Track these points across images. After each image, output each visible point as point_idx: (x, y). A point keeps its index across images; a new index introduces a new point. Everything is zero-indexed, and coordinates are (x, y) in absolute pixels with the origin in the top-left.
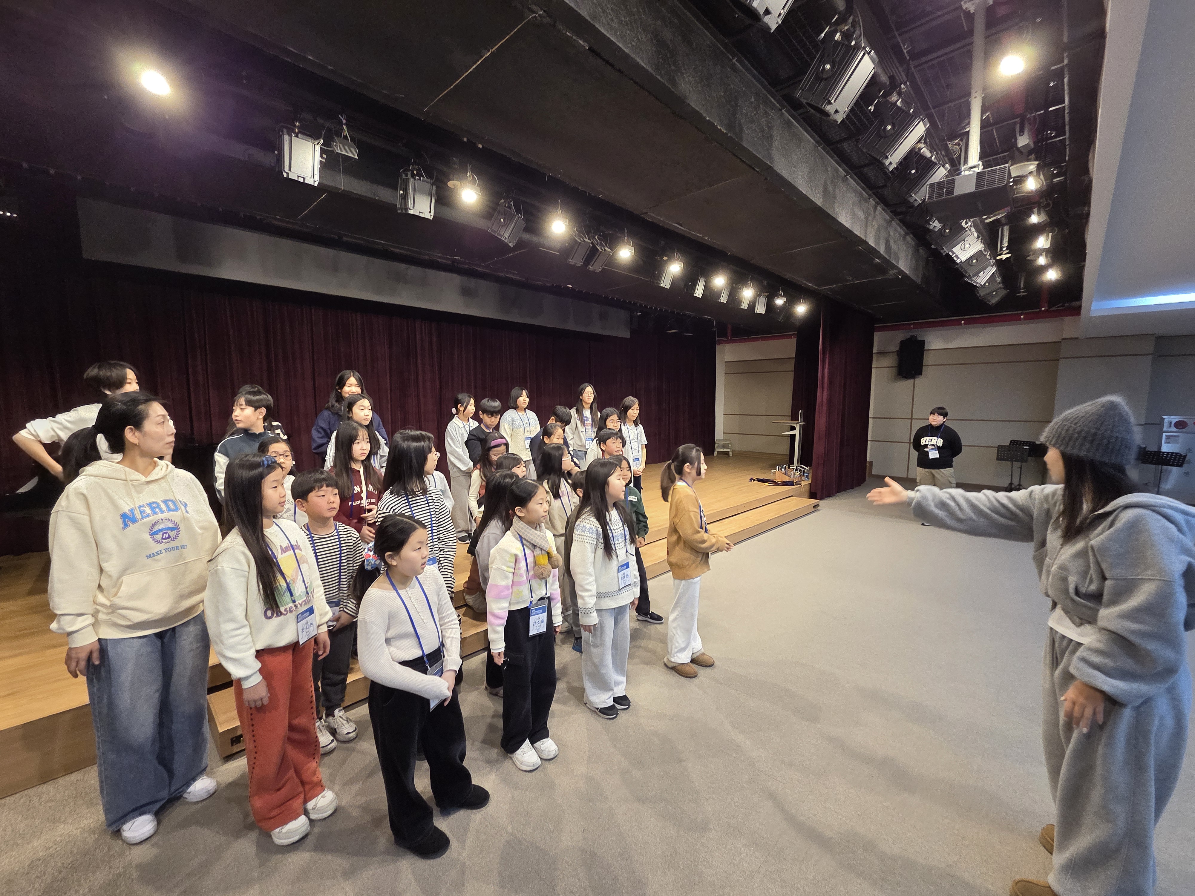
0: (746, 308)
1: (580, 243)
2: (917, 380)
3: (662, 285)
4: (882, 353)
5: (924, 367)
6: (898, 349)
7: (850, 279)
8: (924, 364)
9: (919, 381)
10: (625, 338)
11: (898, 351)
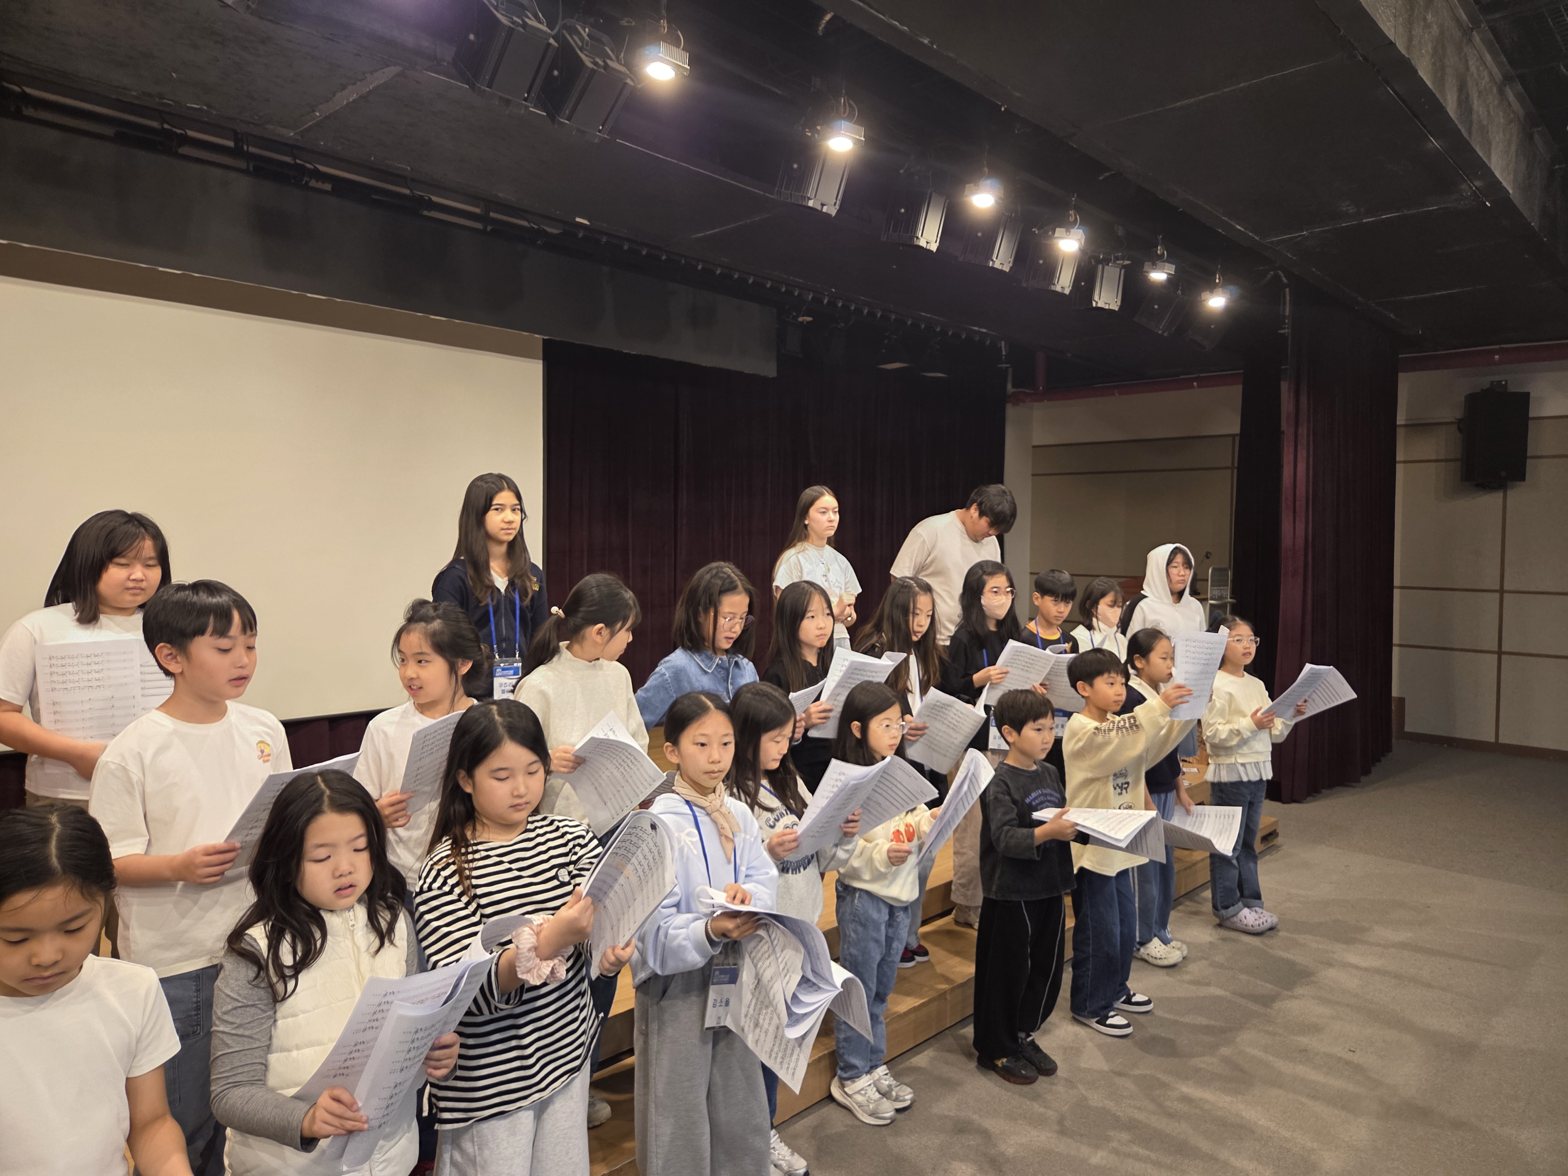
0: (1067, 291)
1: (511, 31)
2: (1510, 493)
3: (811, 203)
4: (1418, 427)
5: (1529, 461)
6: (1459, 414)
7: (1352, 210)
8: (1529, 454)
9: (1517, 495)
11: (1459, 422)
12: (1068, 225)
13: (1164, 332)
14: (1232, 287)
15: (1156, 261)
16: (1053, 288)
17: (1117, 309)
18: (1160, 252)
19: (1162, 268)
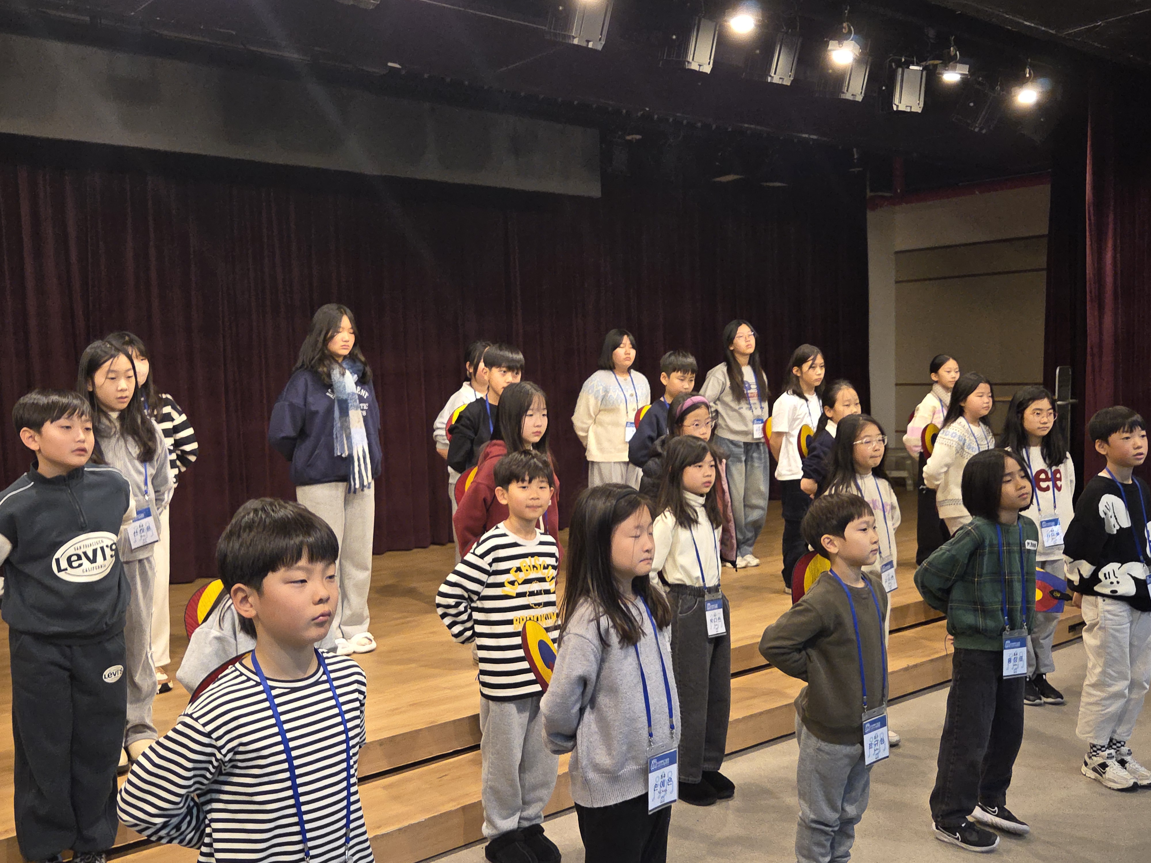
0: (859, 98)
3: (576, 41)
10: (590, 198)
12: (840, 37)
13: (981, 129)
14: (1042, 80)
15: (948, 62)
16: (843, 96)
17: (920, 111)
18: (952, 54)
19: (954, 69)
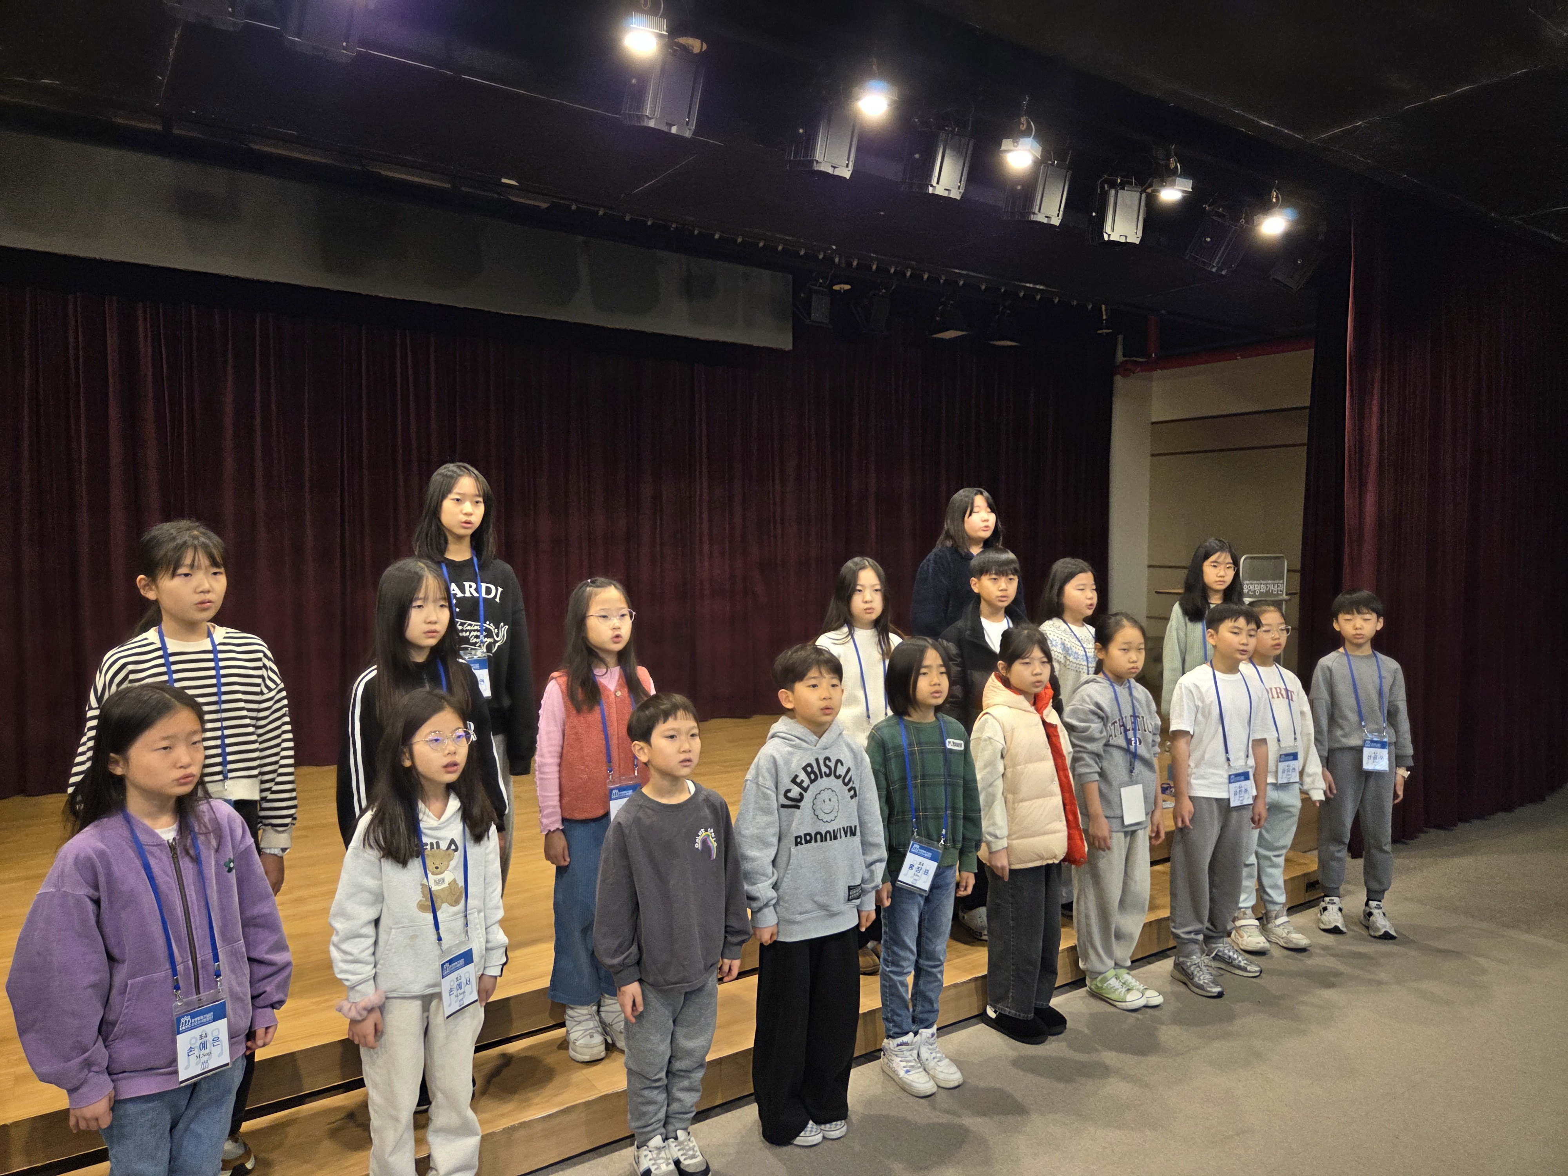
3: (652, 124)
12: (1015, 133)
13: (1220, 269)
14: (1292, 205)
15: (1165, 176)
16: (1034, 218)
17: (1137, 242)
18: (1172, 166)
19: (1173, 184)
